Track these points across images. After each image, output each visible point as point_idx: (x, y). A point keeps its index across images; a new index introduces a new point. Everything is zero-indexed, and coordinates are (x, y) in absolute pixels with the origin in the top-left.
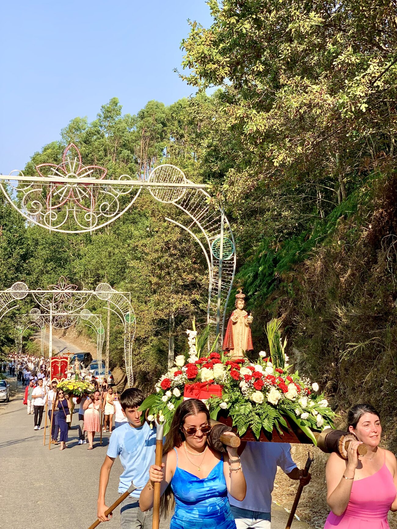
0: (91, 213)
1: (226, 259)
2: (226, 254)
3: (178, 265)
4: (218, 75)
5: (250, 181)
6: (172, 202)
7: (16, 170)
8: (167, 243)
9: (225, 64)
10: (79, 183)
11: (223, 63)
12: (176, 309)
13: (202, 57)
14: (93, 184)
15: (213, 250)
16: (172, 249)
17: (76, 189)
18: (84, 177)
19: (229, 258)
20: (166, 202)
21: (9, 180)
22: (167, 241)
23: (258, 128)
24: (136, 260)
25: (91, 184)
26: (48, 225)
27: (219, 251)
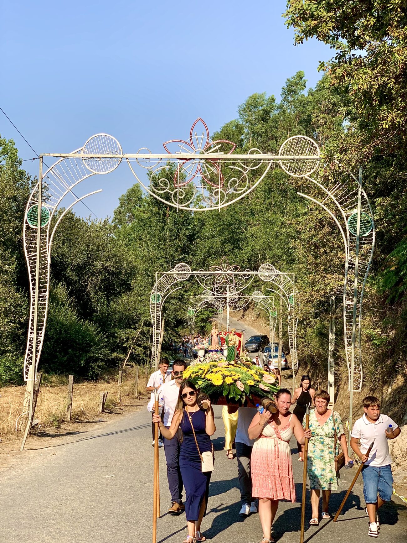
0: (219, 190)
1: (364, 235)
2: (363, 230)
6: (305, 176)
7: (144, 148)
8: (321, 221)
9: (328, 19)
10: (207, 159)
11: (326, 19)
13: (301, 14)
14: (221, 159)
15: (349, 225)
16: (326, 226)
17: (204, 165)
18: (213, 152)
19: (367, 234)
20: (298, 176)
21: (137, 158)
22: (321, 219)
24: (291, 239)
25: (219, 159)
26: (176, 203)
27: (356, 227)
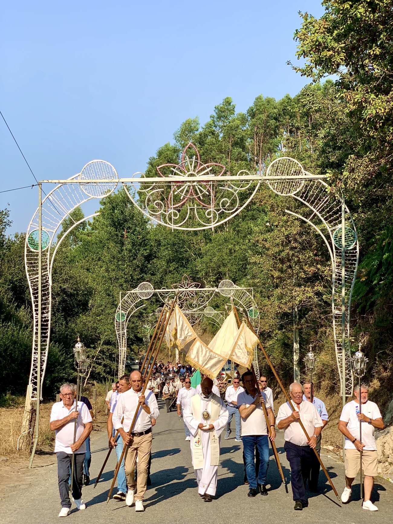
0: (212, 210)
1: (349, 249)
2: (348, 243)
3: (299, 258)
4: (334, 62)
5: (371, 167)
6: (291, 194)
7: (138, 173)
8: (287, 237)
9: (340, 50)
10: (199, 181)
11: (338, 50)
12: (299, 301)
13: (317, 45)
14: (212, 181)
15: (335, 240)
16: (292, 242)
17: (196, 187)
18: (203, 175)
19: (351, 247)
20: (285, 195)
21: (132, 182)
22: (288, 235)
23: (378, 111)
24: (258, 255)
25: (211, 181)
26: (171, 224)
27: (341, 241)
